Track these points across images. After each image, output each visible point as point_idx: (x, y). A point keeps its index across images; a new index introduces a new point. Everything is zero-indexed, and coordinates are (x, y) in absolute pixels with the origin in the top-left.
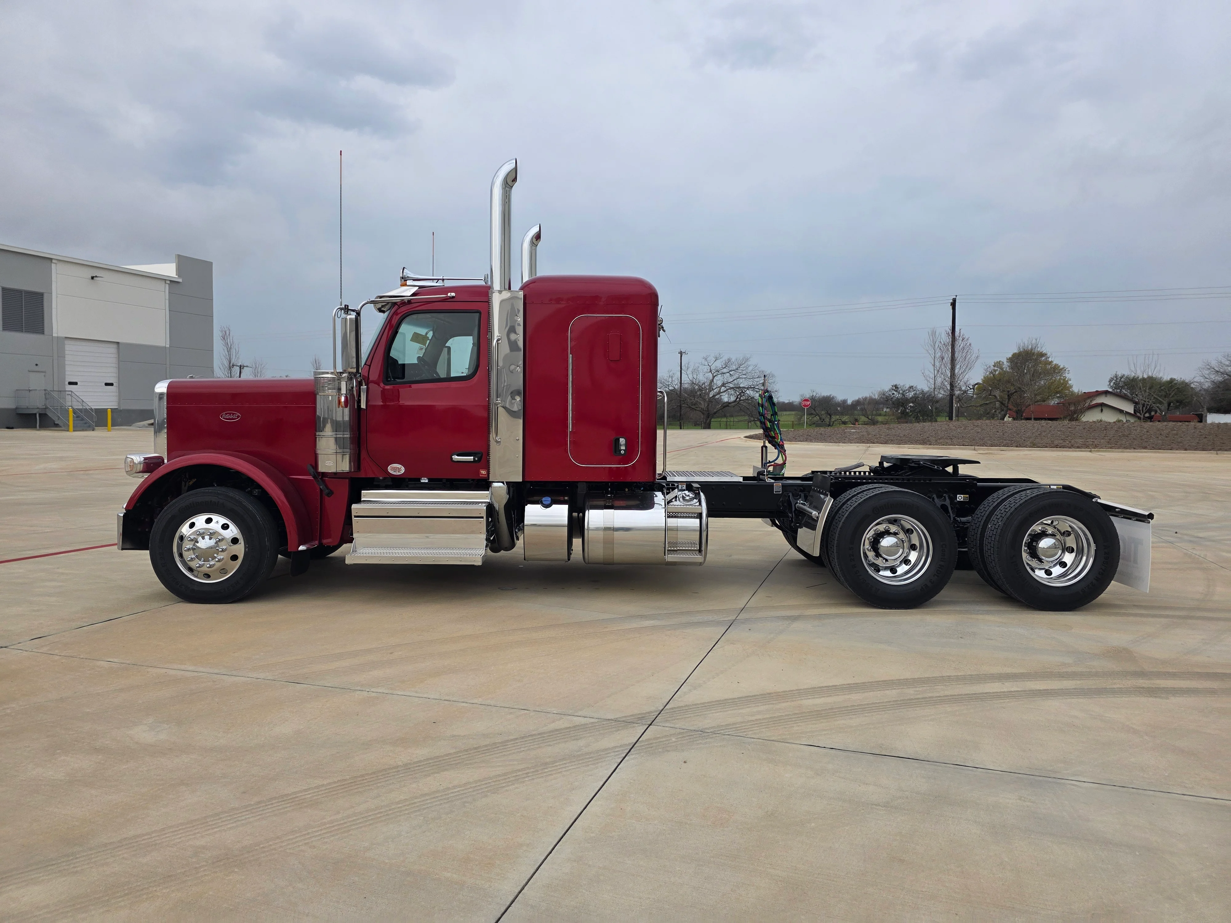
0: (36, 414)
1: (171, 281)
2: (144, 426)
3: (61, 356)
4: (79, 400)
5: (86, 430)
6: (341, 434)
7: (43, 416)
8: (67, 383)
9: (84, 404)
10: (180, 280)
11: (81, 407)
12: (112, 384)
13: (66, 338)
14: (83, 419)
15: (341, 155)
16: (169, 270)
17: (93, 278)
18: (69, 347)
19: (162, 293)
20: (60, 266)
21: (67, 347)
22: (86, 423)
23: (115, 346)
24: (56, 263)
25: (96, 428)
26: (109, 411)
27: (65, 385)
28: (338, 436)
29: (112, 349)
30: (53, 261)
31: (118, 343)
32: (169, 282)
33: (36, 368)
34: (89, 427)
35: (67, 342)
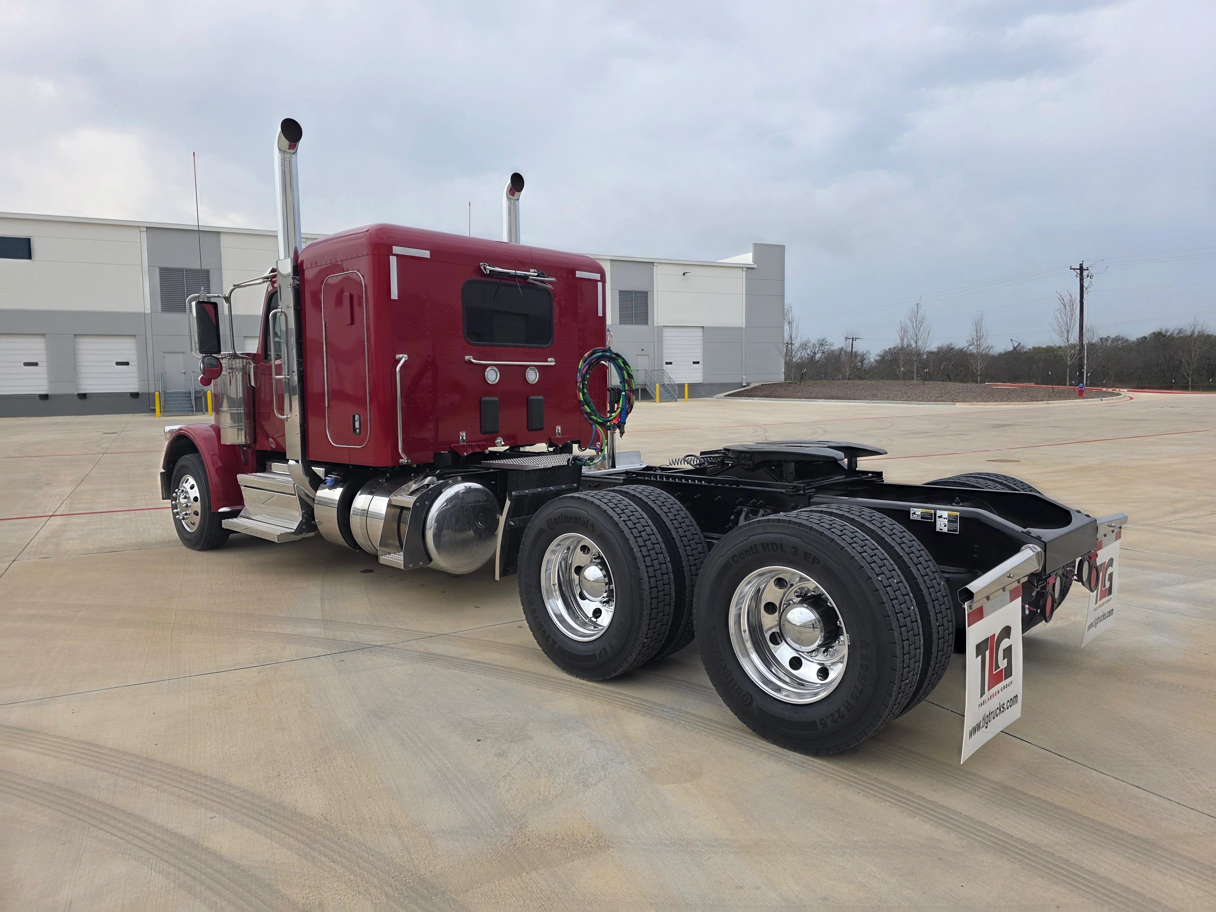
0: (639, 389)
1: (747, 268)
2: (721, 398)
3: (660, 341)
4: (669, 377)
5: (671, 401)
6: (235, 410)
7: (644, 390)
8: (664, 363)
9: (671, 380)
10: (755, 266)
11: (669, 383)
12: (698, 363)
13: (664, 326)
14: (670, 393)
15: (194, 156)
16: (748, 258)
17: (684, 274)
18: (668, 334)
19: (740, 280)
20: (660, 266)
21: (665, 334)
22: (671, 396)
23: (701, 330)
24: (657, 266)
25: (678, 399)
26: (686, 385)
27: (663, 365)
28: (232, 411)
29: (699, 332)
30: (655, 264)
31: (703, 327)
32: (745, 269)
33: (642, 353)
34: (673, 398)
35: (665, 329)
